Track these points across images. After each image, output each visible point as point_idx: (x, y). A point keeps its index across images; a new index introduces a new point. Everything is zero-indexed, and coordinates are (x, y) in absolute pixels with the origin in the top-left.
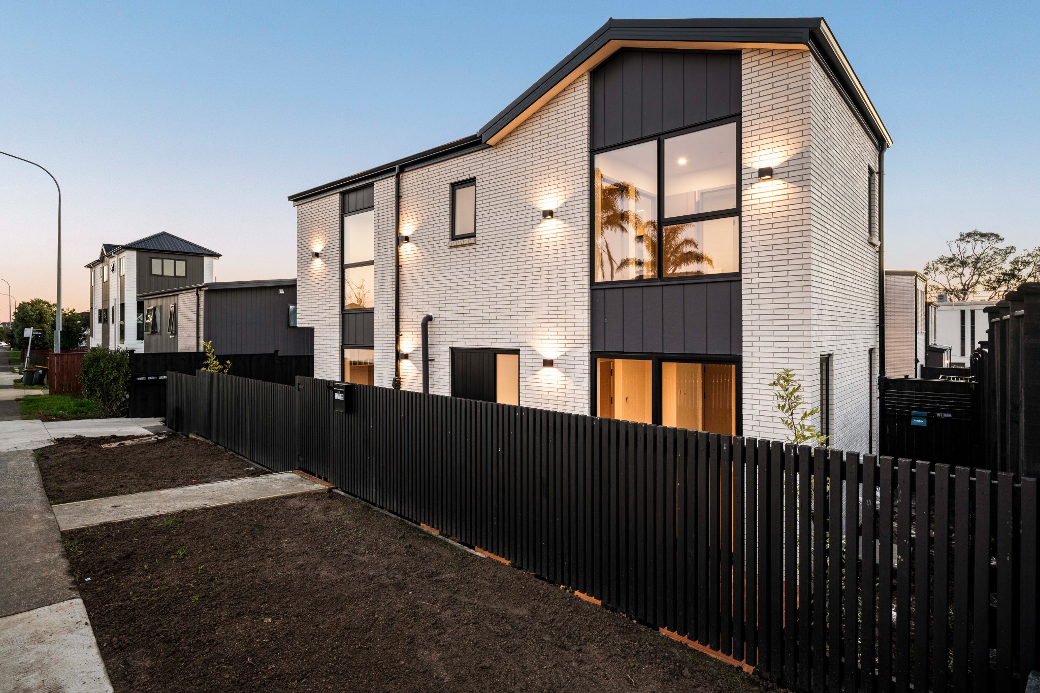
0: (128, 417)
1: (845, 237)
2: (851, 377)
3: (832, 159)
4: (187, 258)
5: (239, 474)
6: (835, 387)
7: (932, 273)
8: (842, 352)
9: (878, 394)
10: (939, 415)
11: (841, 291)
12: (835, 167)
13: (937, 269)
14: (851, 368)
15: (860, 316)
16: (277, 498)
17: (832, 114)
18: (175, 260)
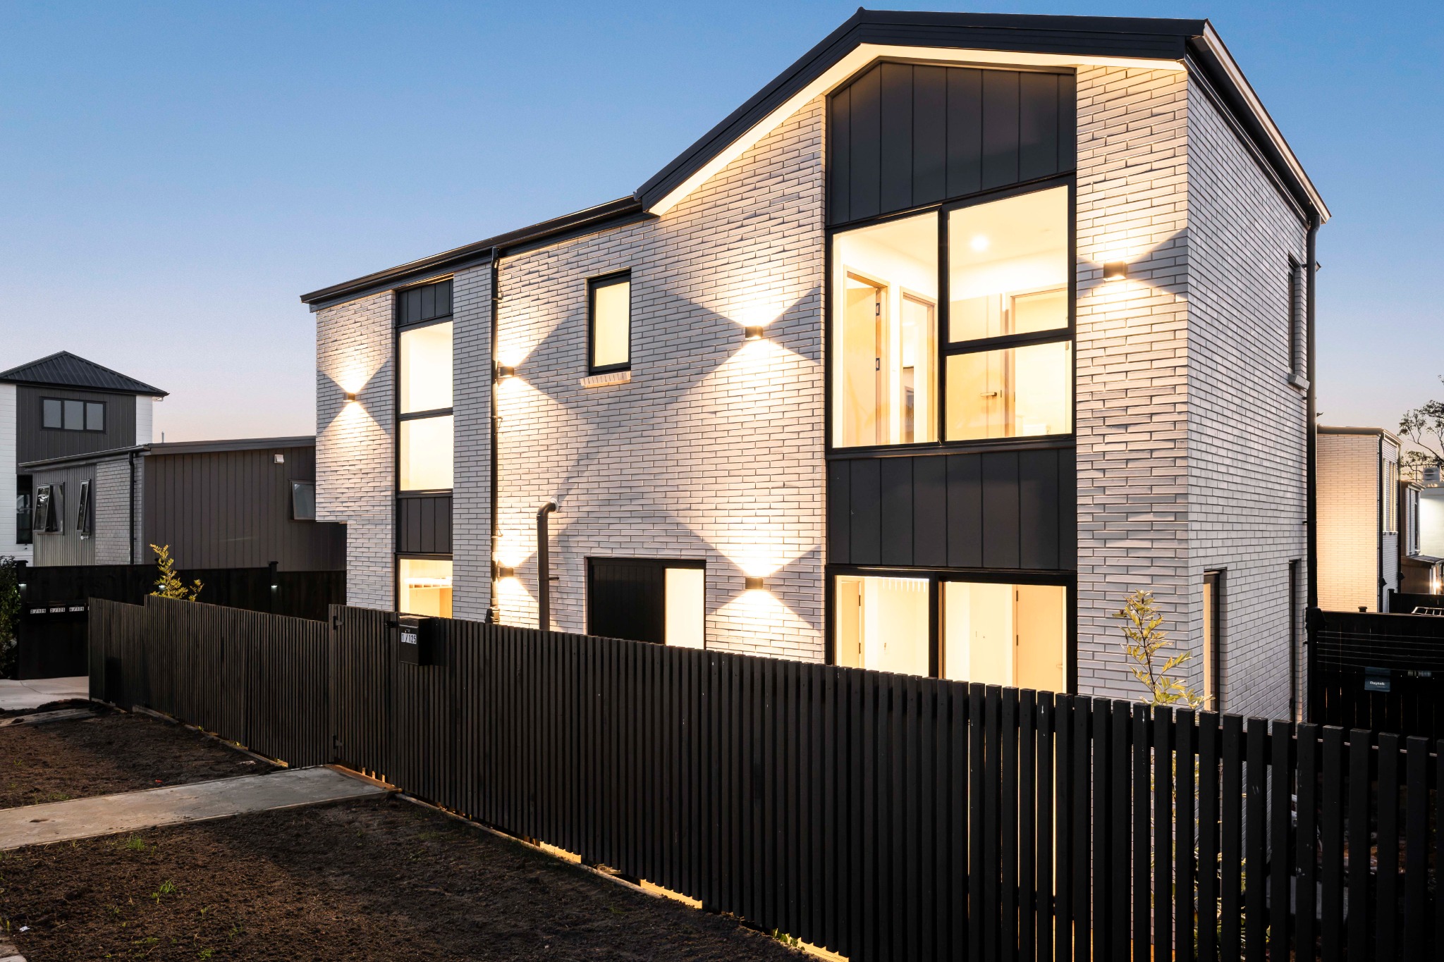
0: (15, 678)
1: (1247, 375)
2: (1258, 607)
3: (1225, 247)
4: (106, 398)
5: (231, 772)
6: (1229, 624)
7: (1414, 430)
8: (1241, 565)
9: (1305, 637)
10: (1410, 673)
11: (1240, 464)
12: (1230, 260)
13: (1422, 424)
14: (1258, 593)
15: (1273, 506)
16: (305, 807)
17: (1225, 174)
18: (85, 402)
